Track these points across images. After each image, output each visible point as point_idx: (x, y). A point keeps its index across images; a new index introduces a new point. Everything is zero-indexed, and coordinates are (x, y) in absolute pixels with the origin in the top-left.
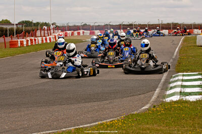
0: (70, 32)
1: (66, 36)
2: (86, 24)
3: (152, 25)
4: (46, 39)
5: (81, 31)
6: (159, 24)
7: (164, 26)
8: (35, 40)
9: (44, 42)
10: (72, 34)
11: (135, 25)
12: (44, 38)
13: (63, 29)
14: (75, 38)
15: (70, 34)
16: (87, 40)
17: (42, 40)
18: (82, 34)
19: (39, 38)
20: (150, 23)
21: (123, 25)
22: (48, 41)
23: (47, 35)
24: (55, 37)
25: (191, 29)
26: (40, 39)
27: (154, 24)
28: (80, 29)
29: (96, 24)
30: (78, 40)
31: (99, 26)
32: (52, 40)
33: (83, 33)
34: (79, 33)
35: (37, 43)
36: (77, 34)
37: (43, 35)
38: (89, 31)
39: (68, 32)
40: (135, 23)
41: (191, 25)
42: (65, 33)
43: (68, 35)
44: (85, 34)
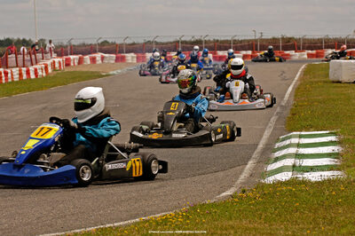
0: (77, 57)
1: (68, 65)
2: (106, 42)
3: (241, 41)
4: (28, 72)
5: (98, 56)
6: (256, 40)
8: (6, 74)
9: (25, 77)
10: (80, 61)
11: (206, 42)
12: (24, 69)
13: (61, 51)
14: (85, 70)
15: (76, 62)
16: (111, 73)
17: (20, 74)
18: (100, 62)
19: (14, 70)
20: (236, 38)
21: (182, 42)
22: (33, 76)
23: (29, 63)
24: (46, 68)
25: (321, 48)
26: (16, 71)
27: (244, 40)
28: (95, 52)
29: (129, 41)
30: (92, 72)
31: (134, 44)
32: (40, 73)
33: (103, 58)
34: (93, 60)
35: (10, 80)
36: (89, 62)
37: (20, 63)
38: (114, 56)
39: (72, 57)
40: (207, 39)
41: (320, 41)
42: (66, 59)
43: (72, 64)
44: (106, 61)
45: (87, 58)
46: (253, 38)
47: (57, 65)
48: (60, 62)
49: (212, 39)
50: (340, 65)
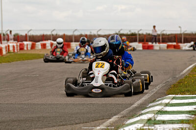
1: (22, 49)
3: (169, 35)
5: (48, 43)
6: (181, 34)
7: (187, 37)
10: (33, 47)
11: (140, 35)
15: (29, 47)
18: (50, 47)
20: (165, 32)
27: (172, 34)
29: (77, 33)
33: (52, 45)
34: (44, 46)
36: (40, 47)
39: (25, 43)
42: (20, 45)
43: (25, 49)
45: (39, 45)
46: (179, 32)
47: (11, 49)
48: (14, 47)
49: (144, 33)
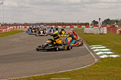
4: (6, 30)
5: (20, 26)
9: (6, 31)
10: (17, 28)
12: (6, 29)
13: (13, 25)
14: (18, 30)
17: (5, 31)
22: (7, 31)
26: (4, 30)
32: (9, 30)
33: (21, 27)
34: (19, 27)
37: (5, 28)
38: (24, 26)
39: (15, 27)
41: (71, 23)
44: (22, 28)
45: (18, 27)
50: (87, 29)
